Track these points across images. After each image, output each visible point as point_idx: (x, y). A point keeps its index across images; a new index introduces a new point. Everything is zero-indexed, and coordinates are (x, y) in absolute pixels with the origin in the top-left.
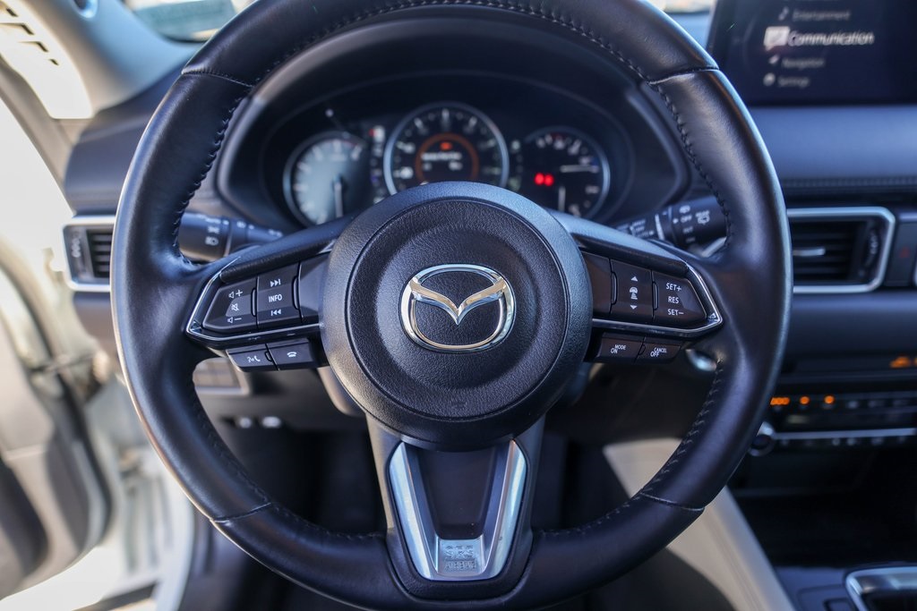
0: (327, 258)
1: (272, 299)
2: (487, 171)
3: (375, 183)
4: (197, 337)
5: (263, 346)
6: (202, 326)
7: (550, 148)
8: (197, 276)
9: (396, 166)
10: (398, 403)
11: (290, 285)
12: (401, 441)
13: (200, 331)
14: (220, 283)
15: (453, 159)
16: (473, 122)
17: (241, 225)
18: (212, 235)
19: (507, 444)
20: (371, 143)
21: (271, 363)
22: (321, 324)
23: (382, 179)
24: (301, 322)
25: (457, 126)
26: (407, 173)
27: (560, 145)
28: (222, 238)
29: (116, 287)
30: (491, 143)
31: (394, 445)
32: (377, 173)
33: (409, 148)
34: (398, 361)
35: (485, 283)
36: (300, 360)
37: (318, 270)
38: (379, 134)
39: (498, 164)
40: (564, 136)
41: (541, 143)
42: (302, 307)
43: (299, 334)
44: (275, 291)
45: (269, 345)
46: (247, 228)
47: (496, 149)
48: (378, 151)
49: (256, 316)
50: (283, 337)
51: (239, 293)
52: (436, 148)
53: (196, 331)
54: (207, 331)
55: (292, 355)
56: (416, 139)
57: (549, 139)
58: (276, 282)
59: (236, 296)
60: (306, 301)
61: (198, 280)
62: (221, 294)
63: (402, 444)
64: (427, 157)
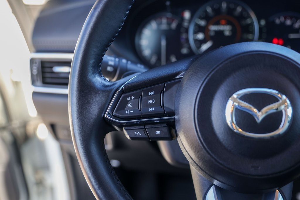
0: (180, 81)
1: (150, 102)
2: (245, 36)
3: (183, 41)
4: (110, 120)
5: (142, 127)
6: (112, 114)
7: (283, 24)
8: (112, 87)
9: (196, 32)
10: (221, 164)
11: (159, 94)
12: (213, 184)
13: (111, 117)
14: (123, 92)
15: (227, 29)
16: (239, 9)
17: (124, 61)
18: (111, 66)
19: (275, 192)
20: (182, 19)
21: (147, 136)
22: (176, 117)
23: (187, 40)
24: (163, 115)
25: (230, 11)
26: (200, 36)
27: (288, 22)
28: (115, 68)
29: (71, 91)
30: (248, 21)
31: (209, 186)
32: (184, 36)
33: (202, 23)
34: (222, 140)
35: (274, 99)
36: (162, 136)
37: (175, 88)
38: (187, 15)
39: (253, 32)
40: (291, 18)
41: (277, 21)
42: (165, 107)
43: (161, 122)
44: (151, 97)
45: (146, 127)
46: (127, 63)
47: (252, 24)
48: (186, 24)
49: (141, 110)
50: (152, 123)
51: (133, 98)
52: (217, 23)
53: (109, 116)
54: (115, 117)
55: (158, 133)
56: (207, 18)
57: (282, 19)
58: (152, 93)
59: (131, 99)
60: (167, 104)
61: (112, 90)
62: (123, 97)
63: (213, 186)
64: (213, 28)
